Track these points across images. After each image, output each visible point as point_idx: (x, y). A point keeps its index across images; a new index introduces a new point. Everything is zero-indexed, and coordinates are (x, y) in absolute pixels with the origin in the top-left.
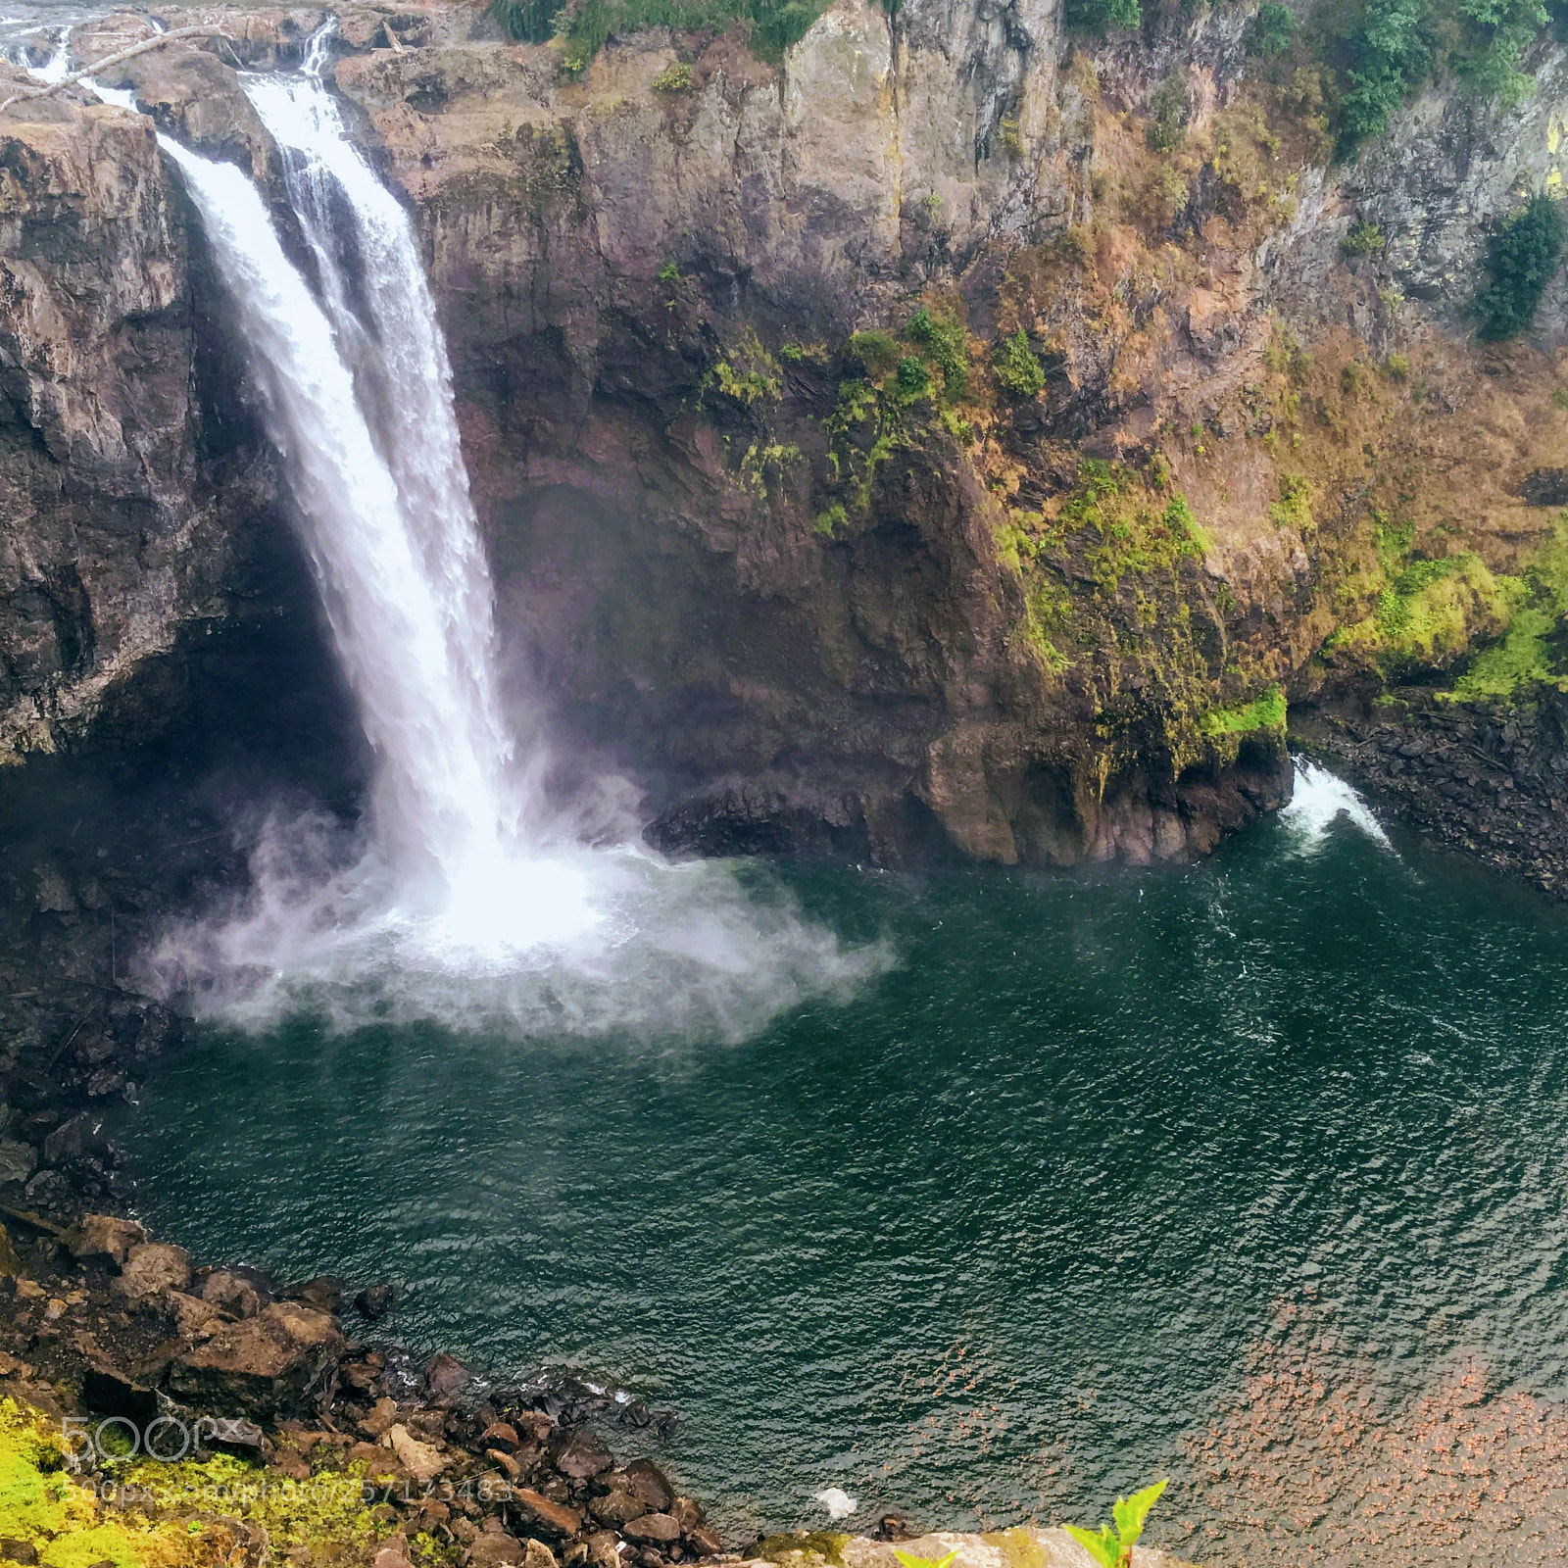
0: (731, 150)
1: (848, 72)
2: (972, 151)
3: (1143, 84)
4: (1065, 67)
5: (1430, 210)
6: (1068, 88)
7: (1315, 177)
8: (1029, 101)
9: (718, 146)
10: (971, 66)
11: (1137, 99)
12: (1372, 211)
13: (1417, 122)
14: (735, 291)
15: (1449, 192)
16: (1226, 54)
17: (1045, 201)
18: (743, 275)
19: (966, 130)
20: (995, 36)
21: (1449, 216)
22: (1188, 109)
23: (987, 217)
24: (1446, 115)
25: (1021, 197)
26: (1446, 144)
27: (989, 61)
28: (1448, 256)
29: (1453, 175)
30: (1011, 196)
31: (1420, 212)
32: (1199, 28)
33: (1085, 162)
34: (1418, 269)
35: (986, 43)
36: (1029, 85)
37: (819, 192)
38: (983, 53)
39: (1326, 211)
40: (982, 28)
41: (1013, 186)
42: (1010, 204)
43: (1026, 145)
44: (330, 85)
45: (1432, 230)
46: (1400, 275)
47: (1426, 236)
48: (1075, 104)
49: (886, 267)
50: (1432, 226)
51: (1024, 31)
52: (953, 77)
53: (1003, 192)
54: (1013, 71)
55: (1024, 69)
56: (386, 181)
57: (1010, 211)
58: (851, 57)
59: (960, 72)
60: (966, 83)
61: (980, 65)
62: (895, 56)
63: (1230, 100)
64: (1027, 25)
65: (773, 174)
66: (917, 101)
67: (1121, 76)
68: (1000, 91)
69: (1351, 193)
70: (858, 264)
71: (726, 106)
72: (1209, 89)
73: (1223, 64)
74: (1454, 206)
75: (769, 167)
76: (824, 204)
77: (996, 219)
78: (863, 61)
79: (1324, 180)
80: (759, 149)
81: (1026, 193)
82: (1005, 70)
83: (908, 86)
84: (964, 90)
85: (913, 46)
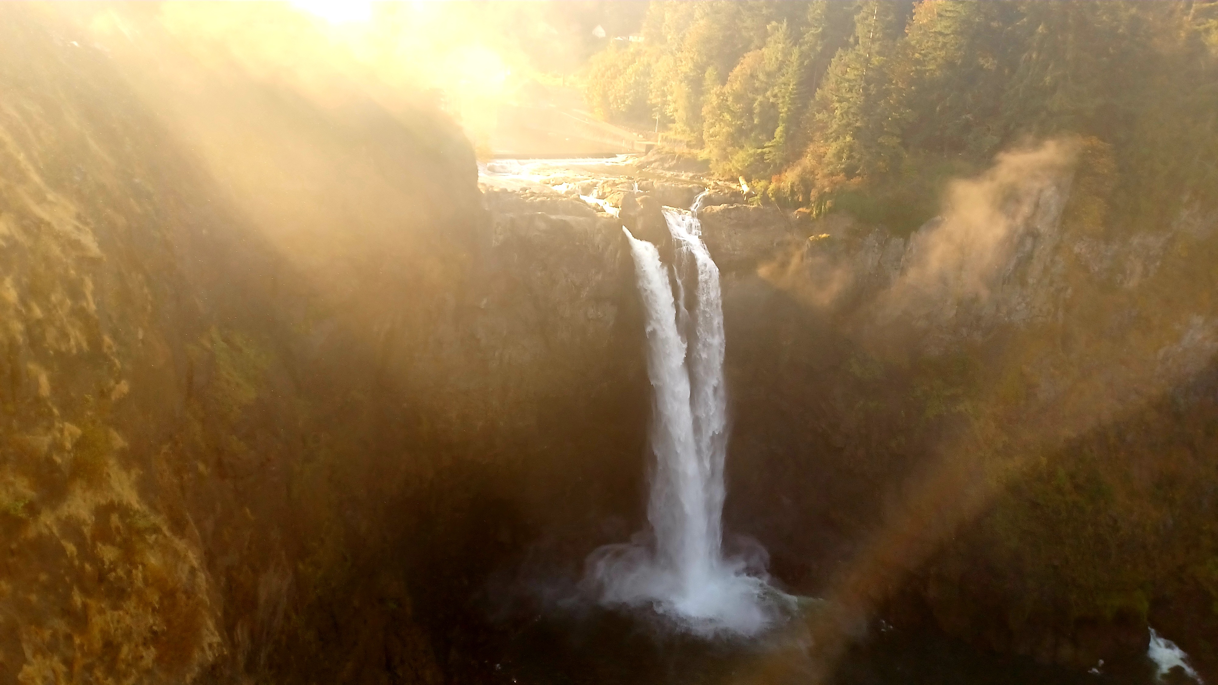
2: (1001, 281)
3: (1101, 262)
4: (1057, 249)
6: (1057, 258)
7: (1198, 320)
8: (1035, 261)
11: (1096, 269)
16: (1151, 253)
17: (1037, 309)
18: (871, 321)
19: (999, 271)
22: (1126, 278)
23: (1004, 311)
25: (1024, 305)
30: (1019, 304)
32: (1136, 240)
33: (1062, 294)
36: (1036, 254)
37: (916, 288)
39: (1204, 338)
41: (1020, 300)
42: (1018, 308)
43: (1031, 281)
44: (700, 216)
48: (1060, 266)
49: (946, 327)
53: (1014, 302)
55: (1034, 247)
56: (713, 257)
57: (1017, 311)
63: (1152, 275)
67: (1088, 256)
70: (932, 323)
71: (877, 245)
72: (1139, 269)
73: (1148, 258)
76: (919, 295)
77: (1009, 314)
79: (1205, 322)
80: (889, 265)
81: (1027, 304)
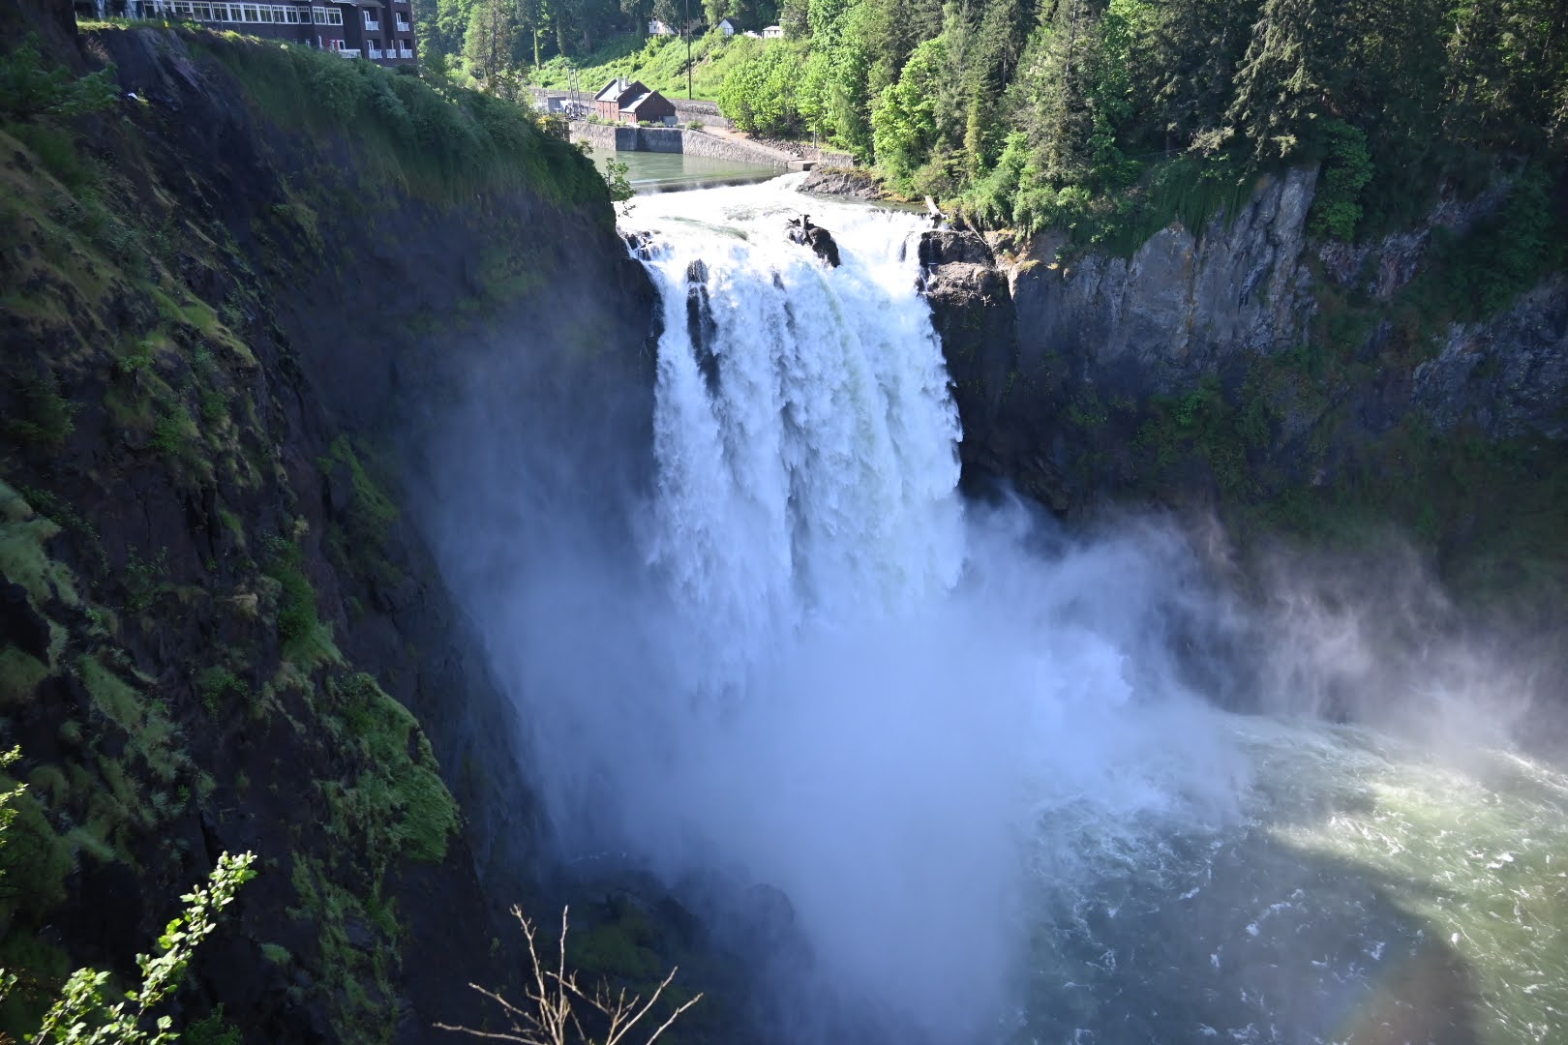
0: (1094, 291)
1: (1169, 253)
2: (1238, 301)
3: (1350, 270)
5: (1535, 355)
6: (1302, 269)
7: (1458, 329)
8: (1277, 275)
9: (1087, 290)
10: (1242, 253)
11: (1345, 278)
12: (1496, 351)
13: (1531, 301)
14: (1086, 365)
15: (1549, 344)
16: (1406, 255)
17: (1280, 331)
18: (1091, 360)
19: (1235, 289)
20: (1260, 239)
21: (1548, 359)
22: (1378, 286)
23: (1242, 336)
24: (1551, 299)
25: (1264, 327)
26: (1550, 316)
27: (1254, 252)
28: (1546, 383)
29: (1553, 335)
30: (1259, 326)
31: (1528, 355)
32: (1389, 241)
33: (1308, 311)
34: (1523, 389)
35: (1253, 242)
36: (1277, 266)
37: (1142, 317)
38: (1251, 248)
39: (1464, 350)
40: (1252, 233)
41: (1260, 321)
45: (1535, 366)
46: (1511, 392)
47: (1530, 371)
48: (1305, 278)
49: (1177, 360)
50: (1536, 365)
51: (1278, 236)
52: (1230, 259)
53: (1253, 325)
54: (1268, 258)
55: (1275, 256)
58: (1171, 247)
59: (1235, 257)
60: (1238, 263)
61: (1248, 254)
62: (1197, 247)
63: (1406, 280)
64: (1280, 233)
65: (1117, 306)
66: (1207, 271)
67: (1336, 263)
68: (1259, 268)
69: (1481, 340)
70: (1160, 358)
73: (1402, 260)
74: (1553, 353)
75: (1116, 302)
76: (1145, 324)
77: (1248, 339)
78: (1178, 249)
79: (1465, 331)
80: (1109, 292)
81: (1268, 325)
82: (1263, 256)
83: (1203, 261)
84: (1236, 267)
85: (1209, 242)
